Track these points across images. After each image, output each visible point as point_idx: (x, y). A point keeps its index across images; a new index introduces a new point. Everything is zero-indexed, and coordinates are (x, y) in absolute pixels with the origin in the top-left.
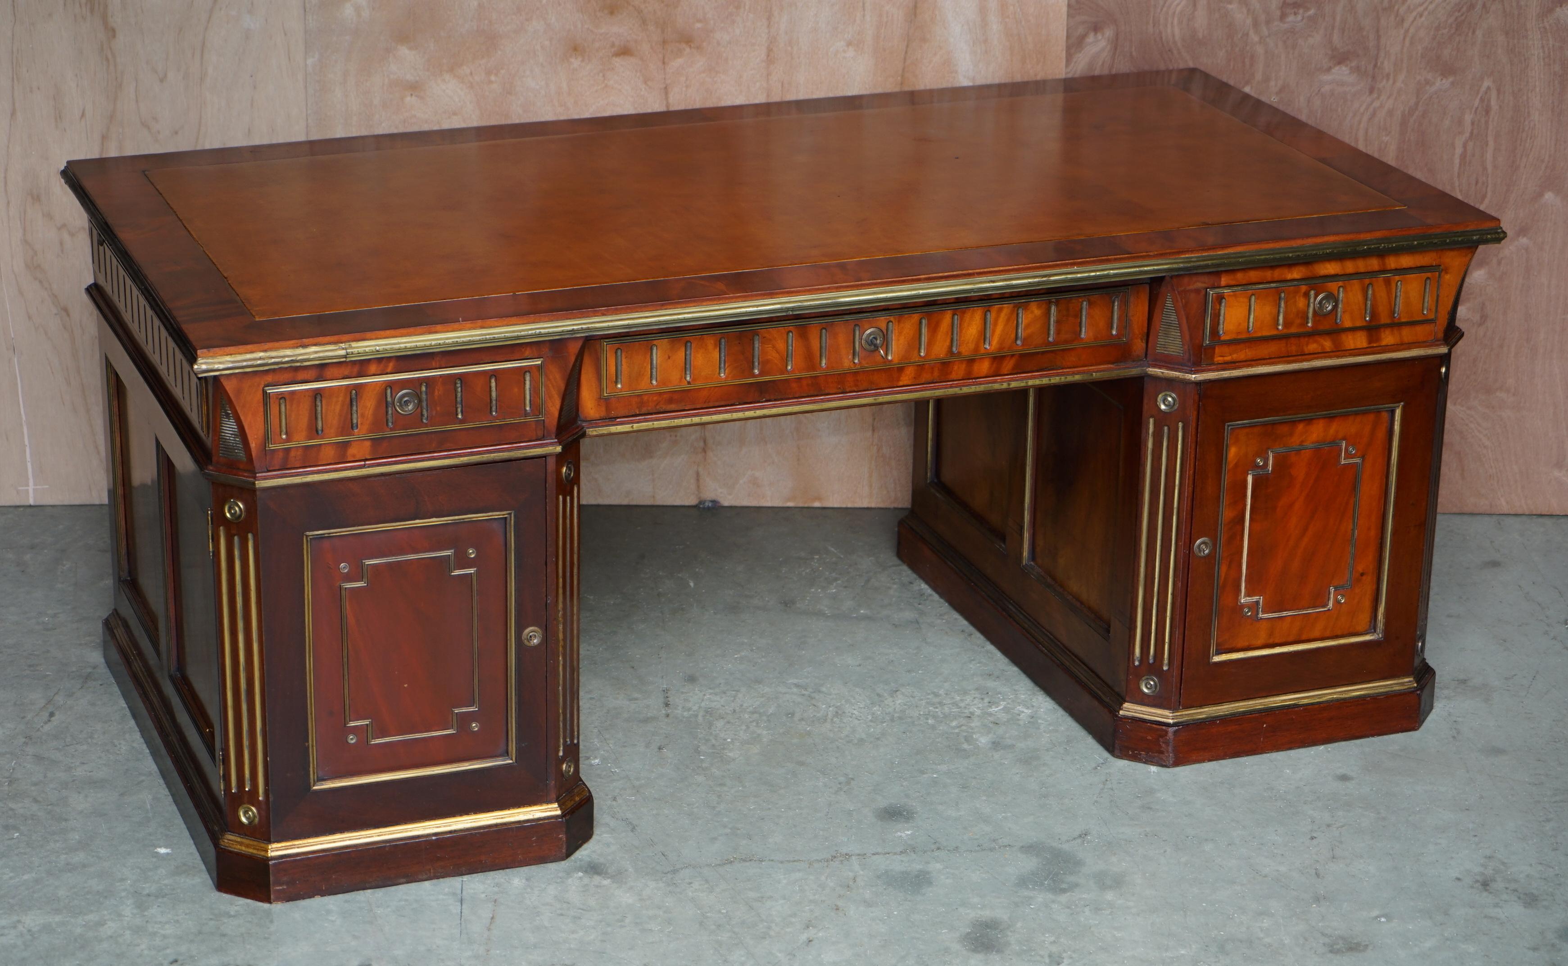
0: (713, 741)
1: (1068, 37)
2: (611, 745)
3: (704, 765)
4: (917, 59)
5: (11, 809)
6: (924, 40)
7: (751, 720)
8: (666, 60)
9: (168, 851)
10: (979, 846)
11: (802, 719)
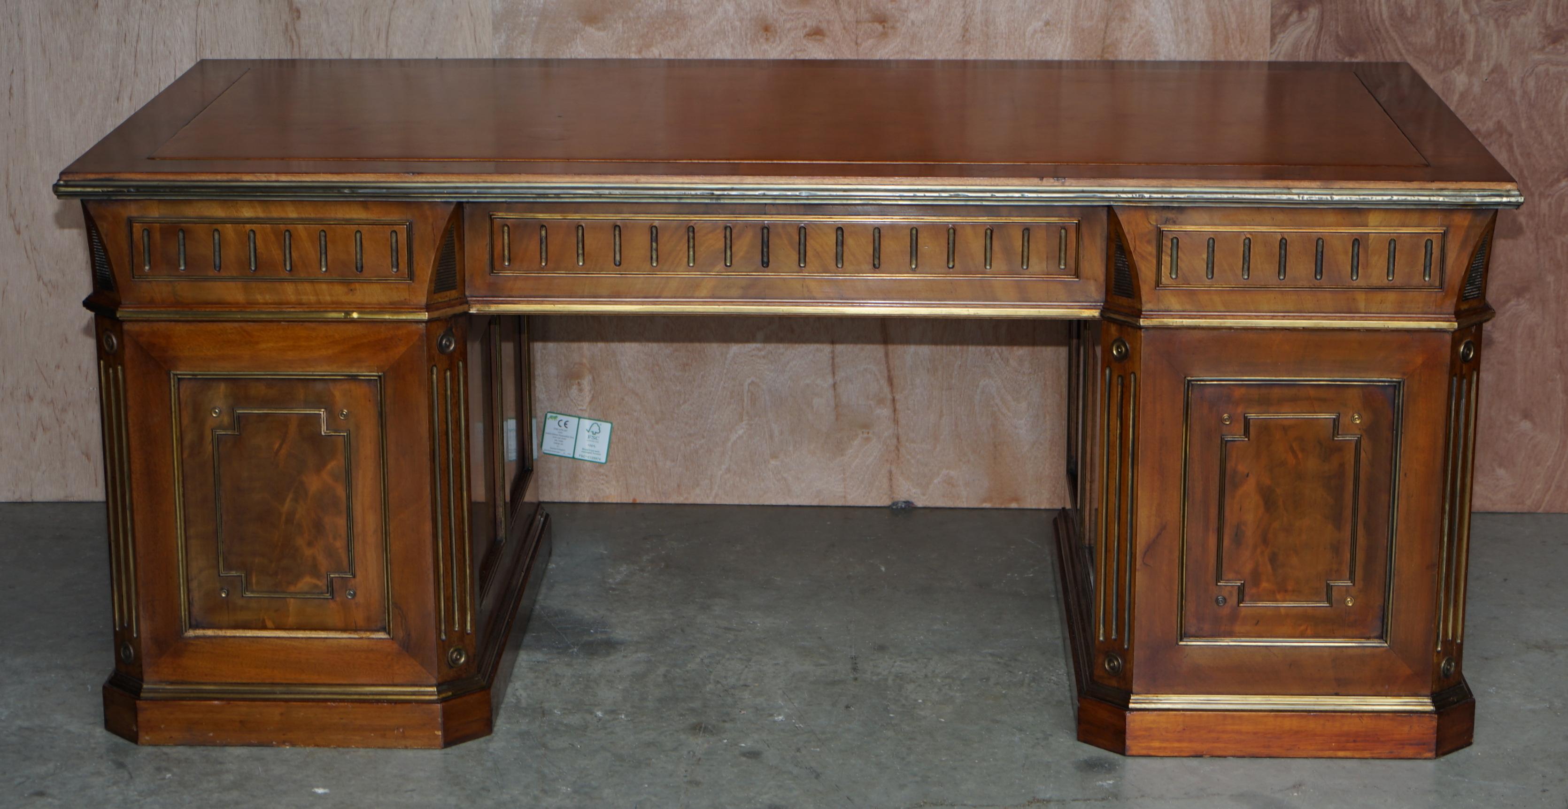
0: (904, 702)
1: (1272, 16)
2: (796, 704)
3: (893, 722)
4: (1117, 39)
5: (166, 754)
6: (1123, 19)
7: (944, 684)
8: (859, 41)
9: (326, 791)
10: (1185, 794)
11: (997, 684)
